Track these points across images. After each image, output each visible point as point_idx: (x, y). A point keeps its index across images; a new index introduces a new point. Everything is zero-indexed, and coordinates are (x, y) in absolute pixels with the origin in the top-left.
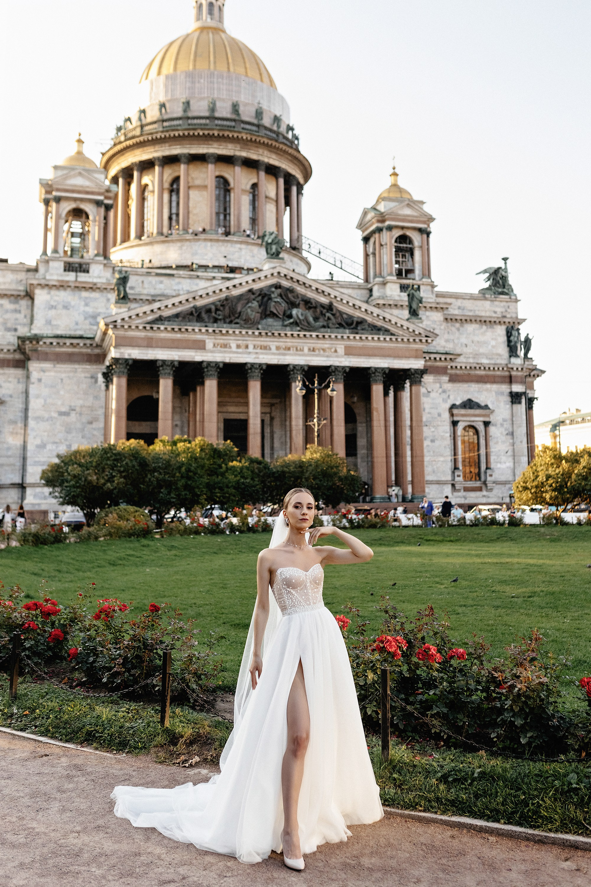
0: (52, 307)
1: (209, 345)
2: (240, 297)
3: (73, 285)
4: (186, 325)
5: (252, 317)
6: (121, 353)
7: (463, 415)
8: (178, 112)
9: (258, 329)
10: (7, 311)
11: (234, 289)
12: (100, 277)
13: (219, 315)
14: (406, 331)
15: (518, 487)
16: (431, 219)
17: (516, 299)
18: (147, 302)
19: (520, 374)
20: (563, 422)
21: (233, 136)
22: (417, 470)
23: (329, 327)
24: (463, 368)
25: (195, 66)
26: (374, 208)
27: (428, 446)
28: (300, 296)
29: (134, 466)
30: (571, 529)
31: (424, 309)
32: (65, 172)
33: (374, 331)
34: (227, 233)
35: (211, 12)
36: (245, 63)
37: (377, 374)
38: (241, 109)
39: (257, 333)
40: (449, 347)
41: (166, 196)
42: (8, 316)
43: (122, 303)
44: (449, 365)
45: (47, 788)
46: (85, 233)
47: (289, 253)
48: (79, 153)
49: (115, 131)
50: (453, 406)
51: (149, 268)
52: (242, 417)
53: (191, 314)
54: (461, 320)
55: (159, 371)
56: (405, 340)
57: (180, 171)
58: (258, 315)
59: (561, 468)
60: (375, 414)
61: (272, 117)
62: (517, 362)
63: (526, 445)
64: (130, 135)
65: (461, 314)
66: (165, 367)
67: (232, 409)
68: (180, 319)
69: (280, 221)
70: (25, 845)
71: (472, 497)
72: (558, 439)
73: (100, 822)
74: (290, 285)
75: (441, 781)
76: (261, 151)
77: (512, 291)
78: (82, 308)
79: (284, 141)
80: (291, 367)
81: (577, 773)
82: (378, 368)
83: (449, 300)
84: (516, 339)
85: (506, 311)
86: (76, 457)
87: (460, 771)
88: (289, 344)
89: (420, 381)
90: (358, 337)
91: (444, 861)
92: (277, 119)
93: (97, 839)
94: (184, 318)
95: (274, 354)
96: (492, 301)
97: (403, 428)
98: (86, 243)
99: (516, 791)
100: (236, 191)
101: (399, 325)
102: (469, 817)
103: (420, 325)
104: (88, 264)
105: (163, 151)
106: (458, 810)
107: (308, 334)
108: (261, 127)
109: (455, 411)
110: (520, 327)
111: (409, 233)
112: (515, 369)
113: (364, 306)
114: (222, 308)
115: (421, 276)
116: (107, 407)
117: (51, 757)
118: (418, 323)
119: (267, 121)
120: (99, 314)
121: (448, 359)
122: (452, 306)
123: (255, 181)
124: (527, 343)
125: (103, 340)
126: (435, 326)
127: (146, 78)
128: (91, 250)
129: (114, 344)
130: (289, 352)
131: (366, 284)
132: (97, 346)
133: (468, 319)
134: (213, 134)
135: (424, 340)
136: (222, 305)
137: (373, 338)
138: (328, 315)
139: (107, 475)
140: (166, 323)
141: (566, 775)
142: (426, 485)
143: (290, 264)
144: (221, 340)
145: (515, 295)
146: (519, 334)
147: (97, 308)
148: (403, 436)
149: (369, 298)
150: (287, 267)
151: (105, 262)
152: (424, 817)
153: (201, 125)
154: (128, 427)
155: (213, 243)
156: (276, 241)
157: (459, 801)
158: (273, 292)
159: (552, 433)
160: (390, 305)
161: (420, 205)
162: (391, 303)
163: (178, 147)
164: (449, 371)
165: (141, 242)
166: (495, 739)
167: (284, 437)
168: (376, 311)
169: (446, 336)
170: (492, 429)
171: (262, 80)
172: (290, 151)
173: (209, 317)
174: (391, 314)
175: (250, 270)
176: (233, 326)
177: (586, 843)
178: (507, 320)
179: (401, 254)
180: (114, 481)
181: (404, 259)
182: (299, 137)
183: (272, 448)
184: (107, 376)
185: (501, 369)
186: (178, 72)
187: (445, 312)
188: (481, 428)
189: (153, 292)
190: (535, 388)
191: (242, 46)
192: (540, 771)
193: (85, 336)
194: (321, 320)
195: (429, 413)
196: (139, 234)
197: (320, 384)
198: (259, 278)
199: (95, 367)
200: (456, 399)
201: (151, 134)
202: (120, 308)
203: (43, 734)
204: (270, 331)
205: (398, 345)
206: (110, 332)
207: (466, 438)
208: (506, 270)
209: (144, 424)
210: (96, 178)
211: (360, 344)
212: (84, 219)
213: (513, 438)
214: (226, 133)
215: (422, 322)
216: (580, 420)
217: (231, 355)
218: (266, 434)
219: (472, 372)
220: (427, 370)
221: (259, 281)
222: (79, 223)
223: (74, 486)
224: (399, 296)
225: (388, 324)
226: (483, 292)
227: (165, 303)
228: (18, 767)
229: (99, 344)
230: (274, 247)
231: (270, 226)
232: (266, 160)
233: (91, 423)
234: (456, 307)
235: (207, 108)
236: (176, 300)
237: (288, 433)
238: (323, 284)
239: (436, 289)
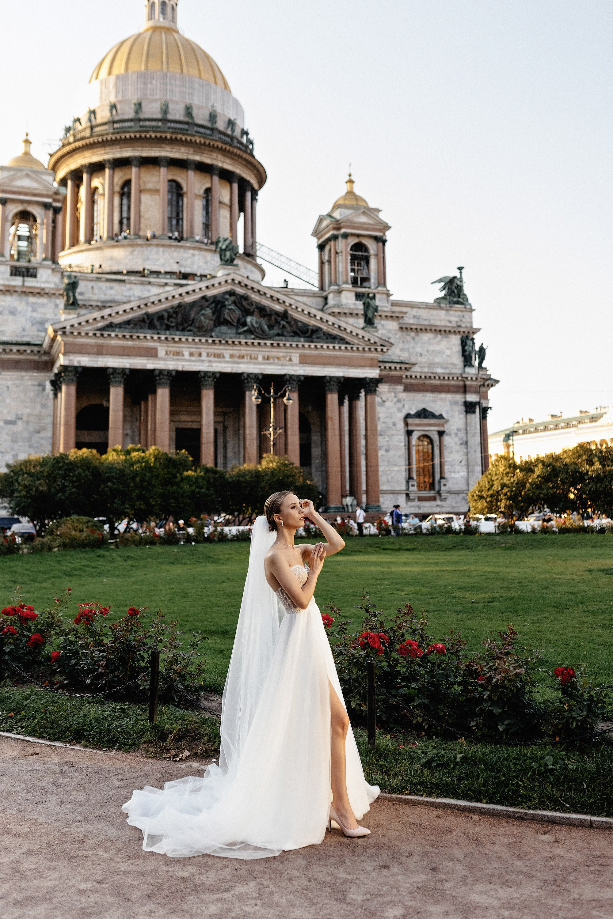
1: (161, 352)
2: (193, 304)
3: (19, 290)
4: (138, 332)
5: (206, 324)
6: (71, 360)
7: (418, 425)
8: (130, 114)
9: (211, 337)
11: (187, 296)
12: (48, 282)
13: (172, 322)
14: (362, 340)
15: (473, 496)
16: (387, 227)
17: (471, 308)
18: (97, 308)
19: (474, 383)
20: (516, 432)
21: (186, 139)
22: (372, 480)
23: (283, 336)
24: (418, 377)
25: (147, 66)
26: (330, 216)
27: (382, 455)
28: (254, 304)
29: (86, 476)
30: (526, 537)
31: (379, 318)
32: (12, 173)
33: (329, 340)
34: (180, 239)
35: (163, 11)
36: (198, 64)
37: (332, 383)
38: (195, 112)
39: (210, 340)
40: (404, 356)
41: (117, 200)
43: (72, 309)
44: (404, 374)
45: (43, 783)
46: (32, 236)
47: (243, 259)
48: (27, 154)
49: (63, 132)
50: (408, 416)
51: (99, 273)
52: (195, 426)
53: (143, 320)
54: (416, 329)
55: (110, 378)
56: (361, 349)
57: (131, 174)
58: (212, 322)
59: (515, 477)
60: (330, 423)
61: (227, 120)
62: (471, 371)
63: (480, 455)
64: (79, 136)
65: (416, 323)
66: (115, 375)
67: (184, 418)
68: (132, 326)
69: (234, 228)
70: (31, 833)
71: (426, 507)
72: (511, 449)
73: (101, 812)
74: (244, 292)
75: (425, 767)
76: (214, 155)
77: (467, 300)
78: (29, 314)
79: (239, 145)
80: (245, 375)
81: (553, 756)
82: (333, 377)
83: (404, 309)
84: (470, 349)
85: (461, 320)
86: (26, 467)
87: (443, 756)
88: (243, 353)
89: (375, 391)
90: (313, 345)
91: (432, 837)
92: (231, 123)
93: (99, 826)
94: (135, 325)
95: (227, 362)
96: (446, 310)
97: (358, 437)
98: (33, 247)
99: (497, 773)
100: (189, 195)
101: (354, 334)
102: (453, 798)
103: (376, 334)
104: (35, 269)
105: (114, 153)
106: (442, 792)
107: (262, 342)
108: (215, 131)
109: (410, 421)
110: (475, 336)
111: (365, 241)
112: (469, 378)
113: (319, 315)
114: (174, 316)
115: (377, 284)
116: (54, 416)
117: (42, 756)
118: (373, 331)
119: (221, 125)
120: (47, 321)
121: (403, 368)
122: (407, 315)
123: (208, 185)
124: (482, 353)
125: (51, 347)
126: (391, 335)
127: (97, 78)
128: (38, 255)
129: (62, 351)
130: (243, 360)
131: (321, 292)
132: (47, 353)
133: (423, 328)
134: (166, 137)
135: (379, 349)
136: (174, 312)
137: (328, 347)
138: (283, 323)
139: (59, 485)
140: (117, 330)
141: (542, 758)
142: (381, 495)
143: (245, 271)
144: (174, 348)
145: (470, 305)
146: (474, 343)
147: (45, 314)
148: (358, 446)
149: (324, 306)
150: (241, 274)
151: (54, 266)
152: (411, 800)
153: (153, 127)
154: (77, 436)
155: (165, 249)
156: (230, 247)
157: (443, 784)
158: (227, 299)
159: (505, 443)
160: (345, 313)
161: (376, 213)
162: (346, 311)
163: (130, 149)
164: (404, 381)
165: (90, 247)
166: (474, 728)
167: (237, 446)
168: (331, 319)
169: (401, 345)
170: (446, 439)
171: (216, 83)
172: (245, 155)
173: (161, 325)
174: (347, 323)
175: (203, 276)
176: (186, 333)
177: (563, 818)
178: (462, 330)
179: (356, 262)
180: (66, 491)
181: (359, 268)
182: (254, 142)
183: (225, 458)
184: (56, 385)
185: (455, 378)
186: (130, 72)
187: (401, 321)
188: (435, 437)
189: (103, 297)
190: (489, 398)
191: (195, 48)
192: (518, 754)
193: (32, 342)
194: (276, 328)
195: (384, 422)
196: (88, 238)
197: (275, 393)
198: (213, 285)
199: (42, 374)
200: (410, 409)
201: (102, 135)
202: (69, 314)
203: (30, 734)
204: (224, 339)
205: (354, 354)
206: (59, 338)
207: (421, 448)
208: (461, 279)
209: (93, 433)
210: (44, 180)
211: (315, 352)
212: (31, 222)
213: (467, 448)
214: (179, 136)
215: (377, 331)
216: (532, 429)
217: (184, 363)
218: (219, 444)
219: (427, 382)
220: (382, 379)
221: (212, 288)
222: (26, 226)
223: (24, 497)
224: (355, 304)
225: (343, 332)
226: (438, 301)
227: (116, 309)
228: (10, 765)
229: (47, 350)
230: (228, 254)
231: (224, 232)
232: (220, 164)
233: (38, 432)
234: (412, 316)
235: (159, 109)
236: (127, 307)
237: (242, 443)
238: (278, 292)
239: (391, 298)
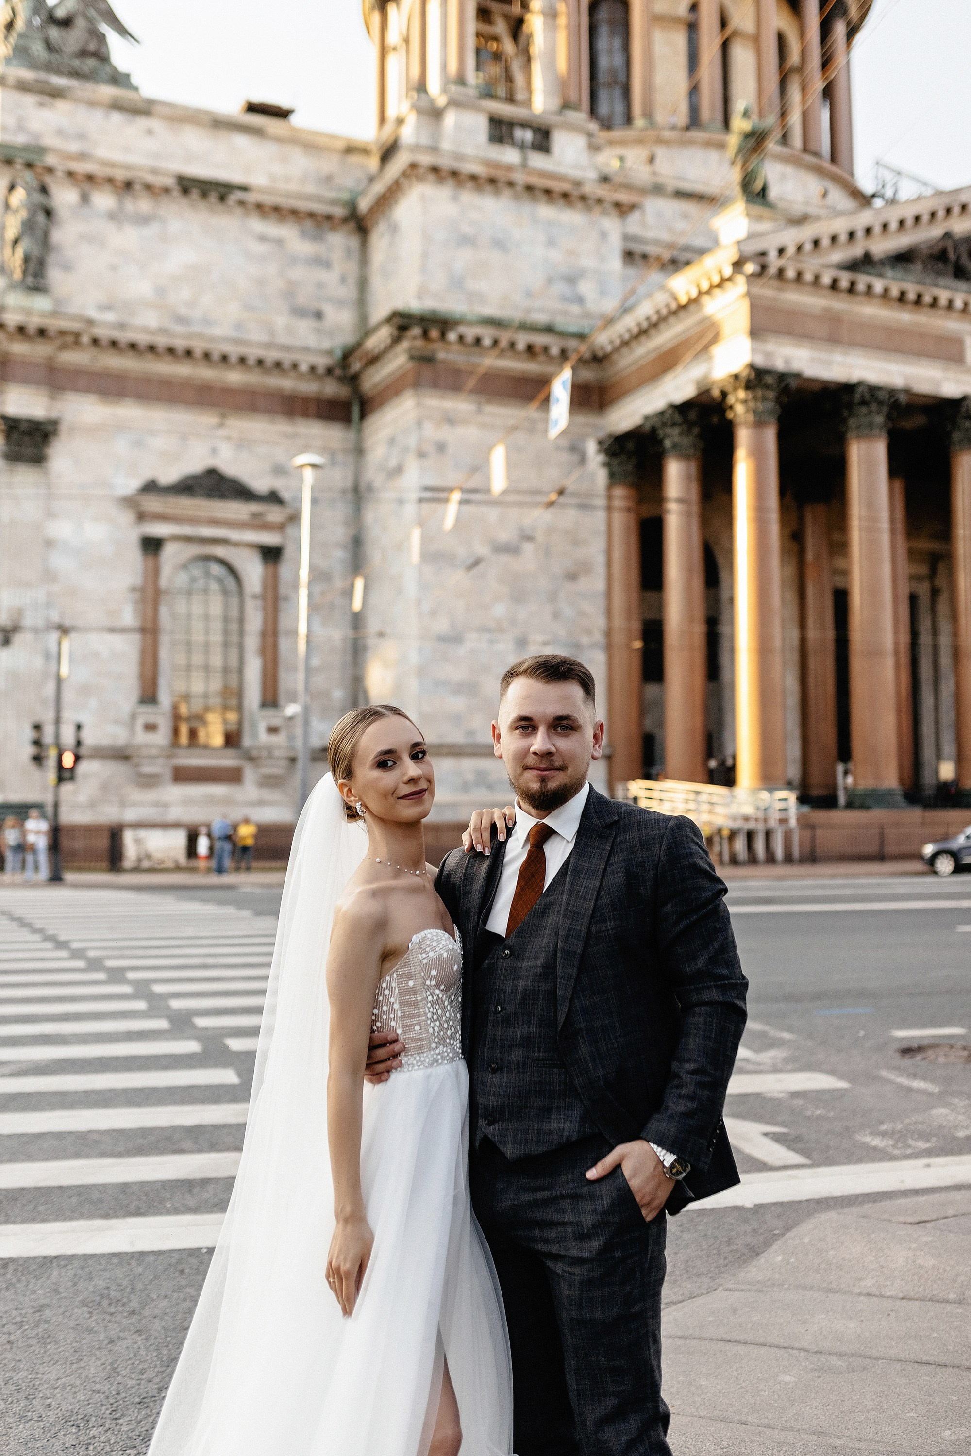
0: (466, 241)
4: (936, 286)
10: (293, 260)
42: (299, 273)
78: (540, 251)
120: (580, 273)
147: (577, 256)
193: (558, 327)
199: (579, 419)
227: (884, 215)
229: (601, 355)
233: (572, 577)
